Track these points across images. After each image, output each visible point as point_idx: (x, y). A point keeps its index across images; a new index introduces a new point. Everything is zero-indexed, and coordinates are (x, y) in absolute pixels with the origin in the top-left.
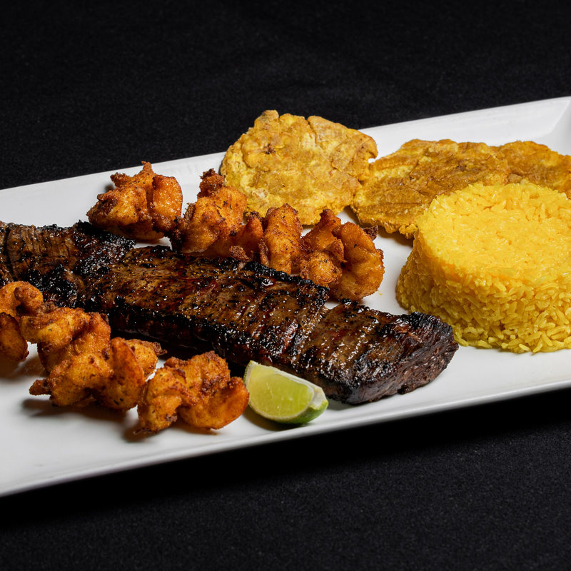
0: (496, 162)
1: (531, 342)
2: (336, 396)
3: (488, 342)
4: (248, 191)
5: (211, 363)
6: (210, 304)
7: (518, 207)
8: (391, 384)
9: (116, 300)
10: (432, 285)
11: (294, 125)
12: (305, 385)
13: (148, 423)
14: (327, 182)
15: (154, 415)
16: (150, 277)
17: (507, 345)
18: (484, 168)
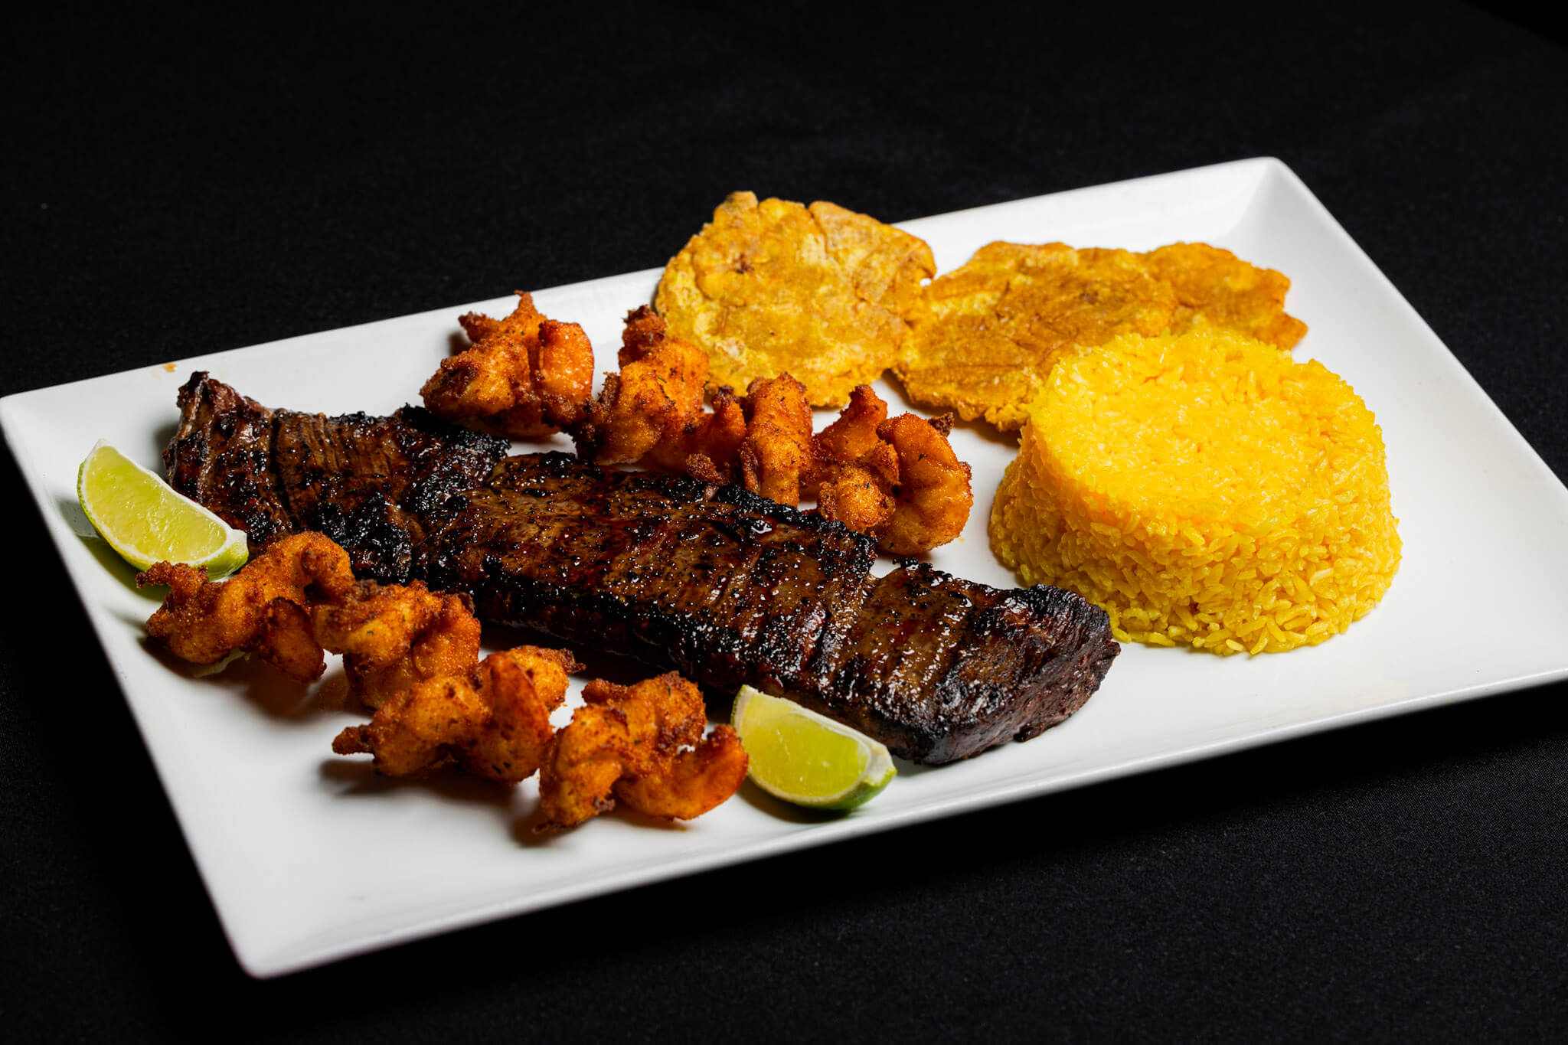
0: (1151, 287)
1: (1247, 636)
2: (903, 750)
3: (1167, 635)
4: (708, 343)
5: (673, 696)
6: (661, 572)
7: (1207, 378)
8: (1004, 727)
9: (485, 564)
10: (1061, 528)
11: (786, 219)
12: (850, 738)
13: (560, 812)
14: (850, 326)
15: (572, 799)
16: (544, 518)
17: (1203, 640)
18: (1130, 296)
